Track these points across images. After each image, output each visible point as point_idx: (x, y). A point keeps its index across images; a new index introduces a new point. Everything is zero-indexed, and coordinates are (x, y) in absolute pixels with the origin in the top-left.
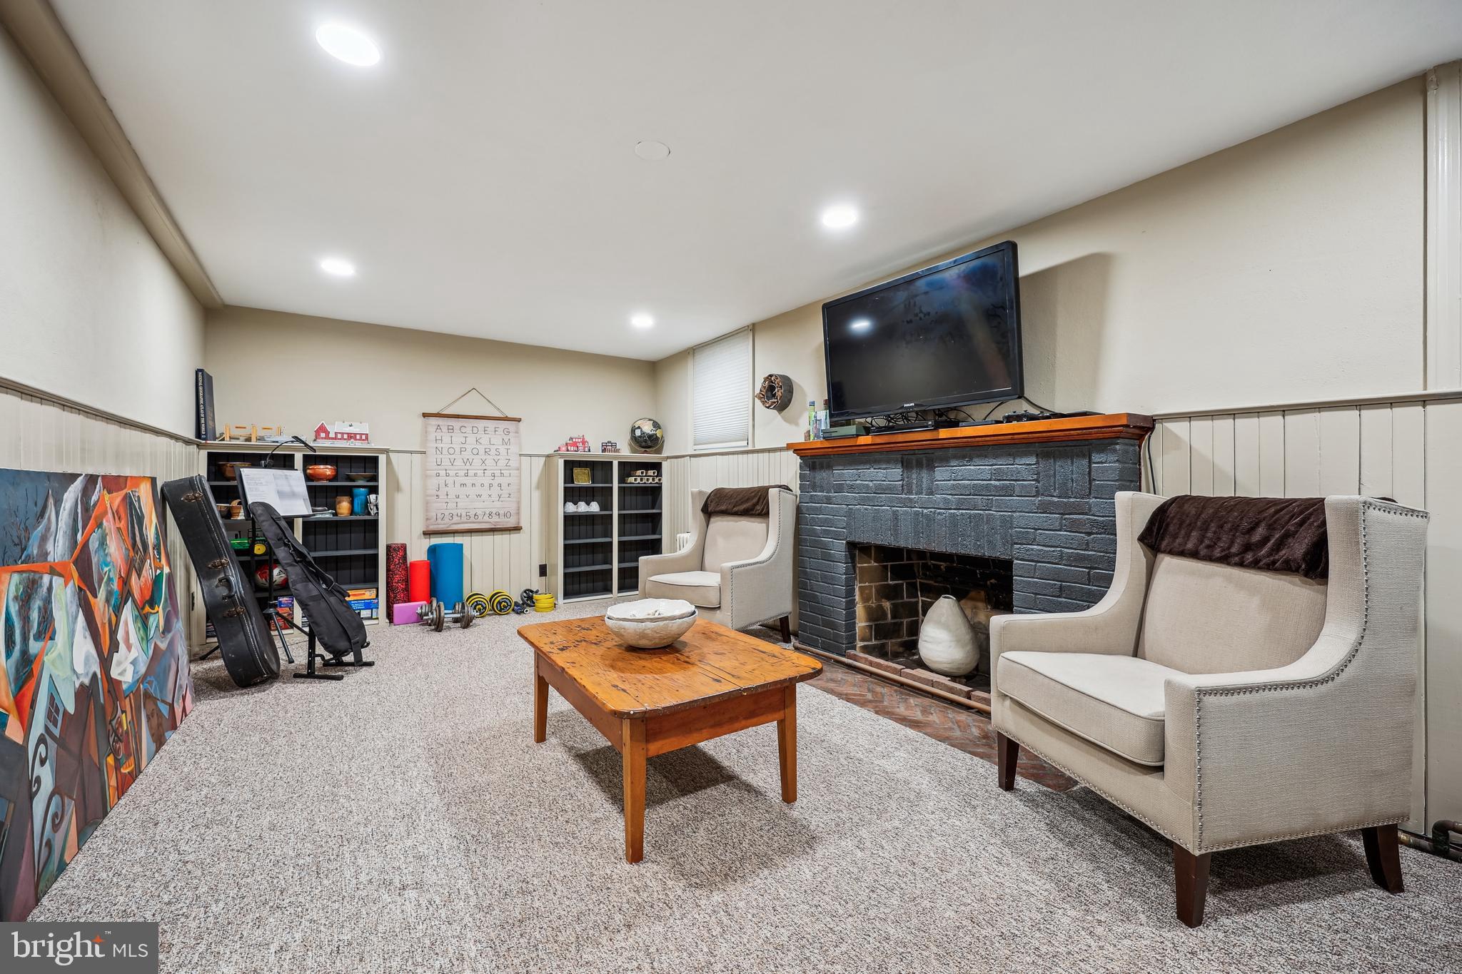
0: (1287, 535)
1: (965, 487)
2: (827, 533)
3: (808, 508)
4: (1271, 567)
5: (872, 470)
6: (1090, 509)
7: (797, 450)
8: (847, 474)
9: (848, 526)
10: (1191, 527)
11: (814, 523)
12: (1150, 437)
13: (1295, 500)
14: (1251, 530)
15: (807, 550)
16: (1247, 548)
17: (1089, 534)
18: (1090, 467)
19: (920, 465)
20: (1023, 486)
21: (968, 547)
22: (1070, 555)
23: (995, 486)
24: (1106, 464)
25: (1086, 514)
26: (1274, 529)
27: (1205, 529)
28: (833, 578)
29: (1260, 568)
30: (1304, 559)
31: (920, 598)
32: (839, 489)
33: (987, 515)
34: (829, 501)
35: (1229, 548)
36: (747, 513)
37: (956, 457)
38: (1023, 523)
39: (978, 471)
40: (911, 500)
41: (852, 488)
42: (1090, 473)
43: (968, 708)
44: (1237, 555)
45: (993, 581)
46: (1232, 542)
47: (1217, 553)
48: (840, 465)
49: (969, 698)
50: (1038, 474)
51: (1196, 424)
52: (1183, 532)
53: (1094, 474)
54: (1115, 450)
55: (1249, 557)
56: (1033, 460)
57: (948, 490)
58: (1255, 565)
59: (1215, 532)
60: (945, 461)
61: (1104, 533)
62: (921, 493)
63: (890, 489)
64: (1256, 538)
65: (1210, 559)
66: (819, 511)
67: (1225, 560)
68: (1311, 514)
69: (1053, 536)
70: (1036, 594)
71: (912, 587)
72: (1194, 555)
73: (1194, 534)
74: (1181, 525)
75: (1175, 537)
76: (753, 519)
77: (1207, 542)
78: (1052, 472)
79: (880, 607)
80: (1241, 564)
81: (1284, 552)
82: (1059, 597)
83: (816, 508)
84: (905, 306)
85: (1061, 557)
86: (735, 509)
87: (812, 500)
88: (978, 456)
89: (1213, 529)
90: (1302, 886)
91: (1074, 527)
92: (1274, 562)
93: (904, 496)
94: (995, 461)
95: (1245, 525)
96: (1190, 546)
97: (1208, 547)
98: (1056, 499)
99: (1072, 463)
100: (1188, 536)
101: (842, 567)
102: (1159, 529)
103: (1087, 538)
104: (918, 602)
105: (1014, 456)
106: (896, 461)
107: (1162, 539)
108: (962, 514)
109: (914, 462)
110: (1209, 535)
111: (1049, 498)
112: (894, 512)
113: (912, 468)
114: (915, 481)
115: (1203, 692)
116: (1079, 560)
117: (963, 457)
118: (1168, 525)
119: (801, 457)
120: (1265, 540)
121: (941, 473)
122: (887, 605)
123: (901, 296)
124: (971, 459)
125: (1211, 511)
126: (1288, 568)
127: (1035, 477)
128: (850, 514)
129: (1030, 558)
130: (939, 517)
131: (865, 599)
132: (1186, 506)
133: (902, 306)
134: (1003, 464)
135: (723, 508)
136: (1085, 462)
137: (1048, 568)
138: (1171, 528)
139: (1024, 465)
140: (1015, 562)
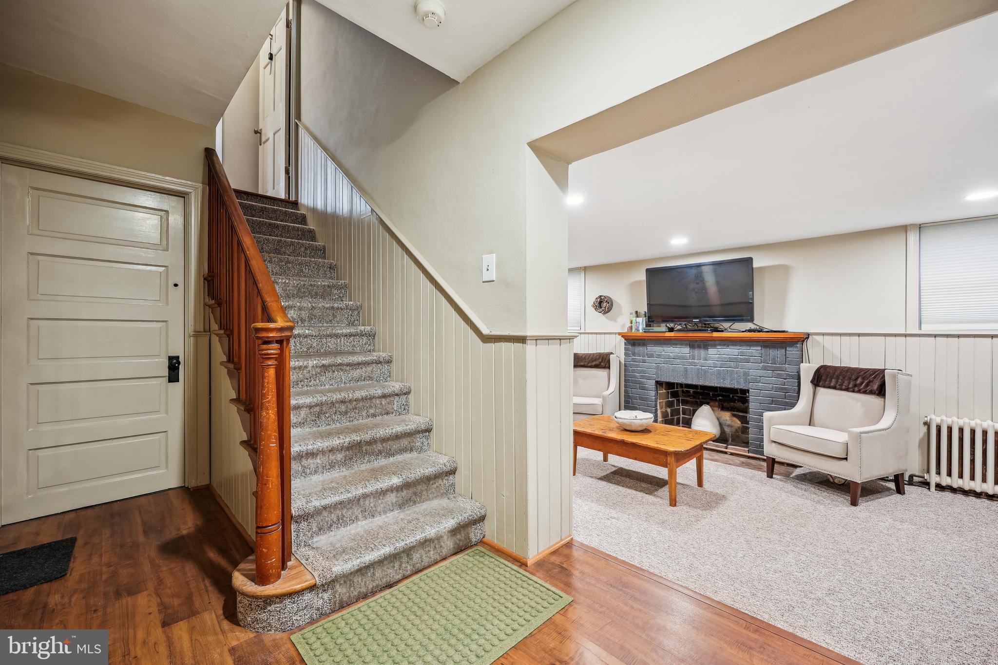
0: (870, 382)
1: (725, 358)
2: (642, 377)
3: (630, 364)
4: (865, 392)
5: (672, 348)
6: (786, 370)
7: (624, 336)
8: (657, 349)
9: (657, 374)
10: (832, 378)
11: (633, 371)
12: (807, 341)
13: (870, 369)
14: (856, 379)
15: (629, 385)
16: (855, 386)
17: (785, 379)
18: (786, 353)
19: (699, 347)
20: (755, 359)
21: (727, 384)
22: (776, 388)
23: (741, 358)
24: (792, 352)
25: (784, 371)
26: (864, 379)
27: (838, 378)
28: (647, 398)
29: (860, 393)
30: (877, 390)
31: (681, 407)
32: (651, 356)
33: (736, 370)
34: (644, 361)
35: (848, 386)
36: (597, 366)
37: (720, 345)
38: (754, 374)
39: (732, 351)
40: (695, 363)
41: (659, 356)
42: (785, 355)
43: (726, 453)
44: (851, 388)
45: (720, 398)
46: (849, 383)
47: (844, 387)
48: (651, 344)
49: (726, 449)
50: (762, 354)
51: (826, 337)
52: (828, 379)
53: (787, 356)
54: (797, 347)
55: (856, 389)
56: (760, 348)
57: (716, 359)
58: (859, 392)
59: (842, 380)
60: (714, 346)
61: (792, 379)
62: (700, 360)
63: (682, 357)
64: (859, 382)
65: (841, 389)
66: (637, 366)
67: (847, 390)
68: (877, 375)
69: (768, 380)
70: (761, 403)
71: (678, 401)
72: (834, 388)
73: (833, 380)
74: (827, 376)
75: (825, 381)
76: (599, 370)
77: (839, 383)
78: (768, 354)
79: (666, 411)
80: (853, 391)
81: (869, 387)
82: (771, 404)
83: (636, 365)
84: (695, 276)
85: (773, 388)
86: (590, 365)
87: (633, 360)
88: (731, 345)
89: (841, 379)
90: (878, 495)
91: (779, 376)
92: (866, 391)
93: (690, 361)
94: (740, 348)
95: (853, 377)
96: (832, 384)
97: (840, 385)
98: (770, 365)
99: (778, 351)
100: (831, 381)
101: (653, 393)
102: (818, 379)
103: (785, 381)
104: (680, 408)
105: (750, 346)
106: (686, 345)
107: (820, 382)
108: (723, 370)
109: (696, 346)
110: (840, 381)
111: (767, 364)
112: (685, 368)
113: (695, 348)
114: (696, 354)
115: (861, 433)
116: (781, 390)
117: (724, 345)
118: (822, 376)
119: (625, 339)
120: (862, 383)
121: (711, 351)
122: (669, 410)
123: (693, 271)
124: (728, 346)
125: (839, 372)
126: (871, 393)
127: (760, 355)
128: (657, 368)
129: (758, 388)
130: (711, 370)
131: (661, 408)
132: (828, 370)
133: (694, 276)
134: (745, 349)
135: (582, 364)
136: (783, 351)
137: (767, 393)
138: (823, 378)
139: (755, 351)
140: (750, 390)
